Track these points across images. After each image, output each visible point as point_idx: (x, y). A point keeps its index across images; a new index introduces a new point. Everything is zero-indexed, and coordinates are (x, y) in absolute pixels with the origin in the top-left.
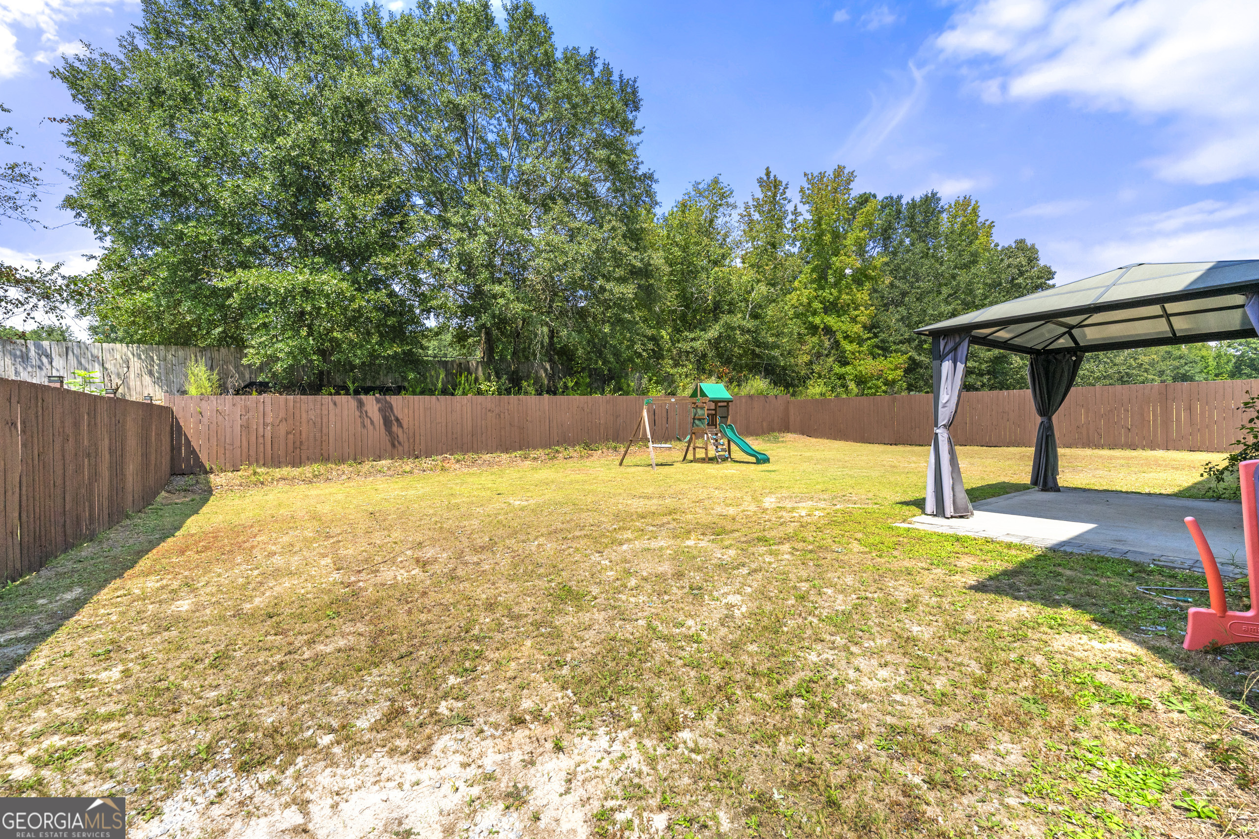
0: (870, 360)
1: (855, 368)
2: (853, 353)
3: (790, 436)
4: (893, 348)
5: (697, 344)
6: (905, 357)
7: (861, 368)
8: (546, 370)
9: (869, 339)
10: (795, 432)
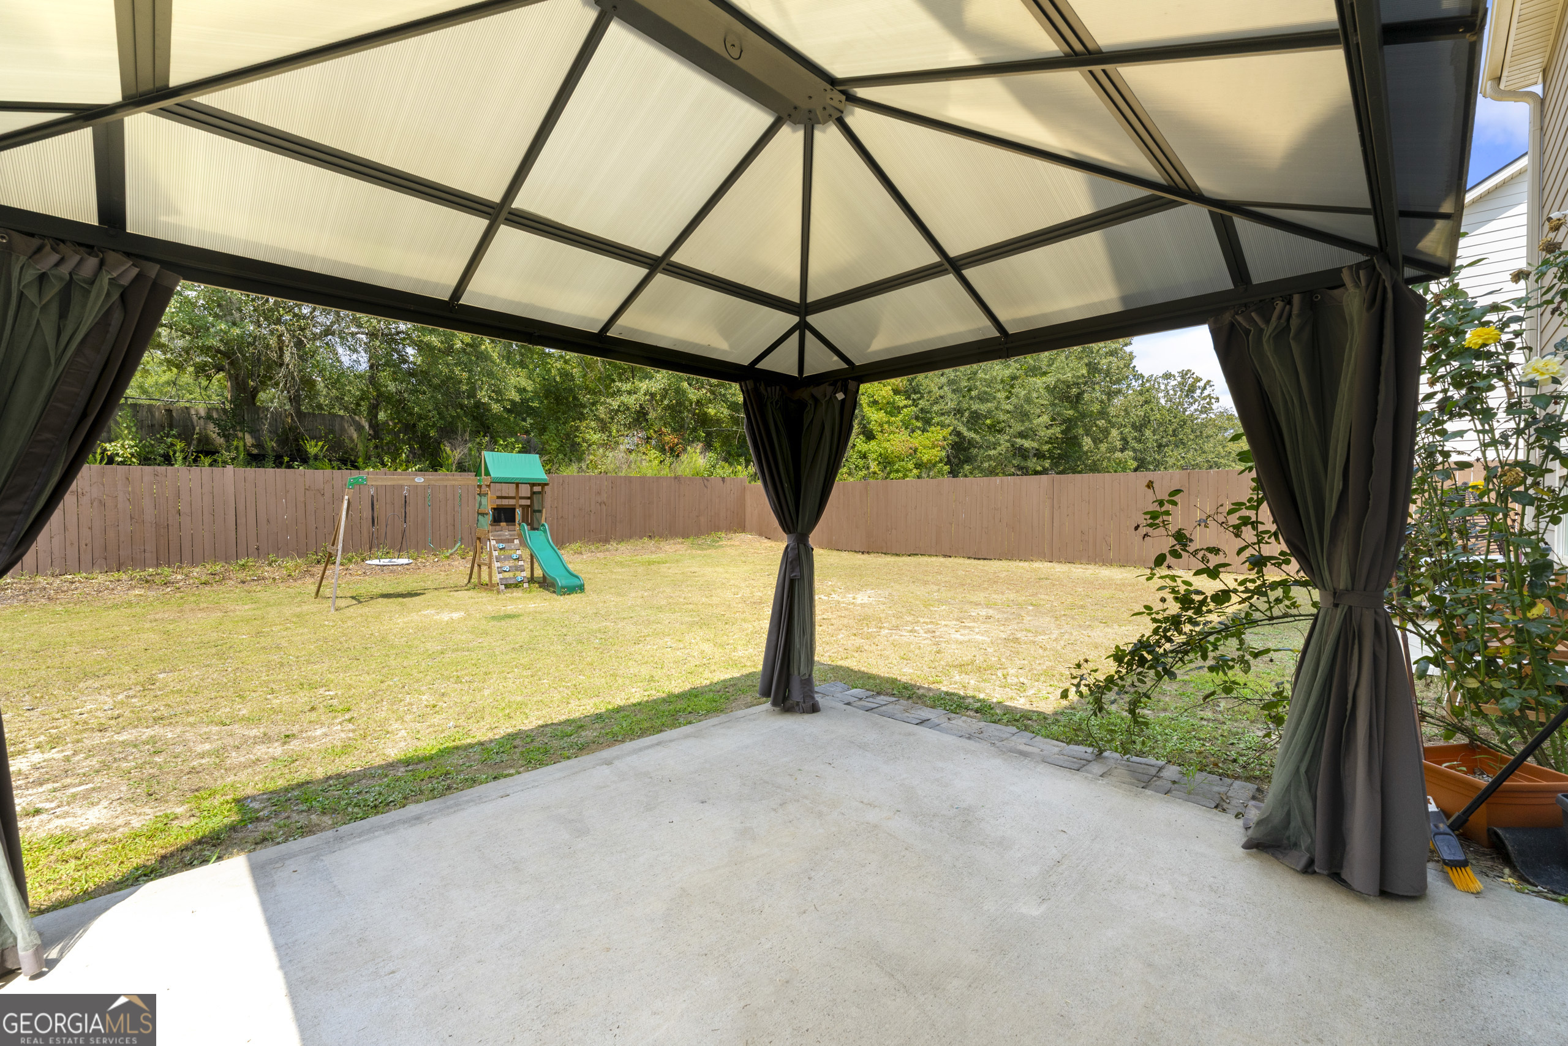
0: (904, 435)
1: (879, 445)
2: (881, 425)
3: (739, 538)
4: (936, 420)
5: (630, 400)
6: (946, 432)
7: (886, 445)
8: (359, 428)
9: (906, 406)
10: (751, 532)
